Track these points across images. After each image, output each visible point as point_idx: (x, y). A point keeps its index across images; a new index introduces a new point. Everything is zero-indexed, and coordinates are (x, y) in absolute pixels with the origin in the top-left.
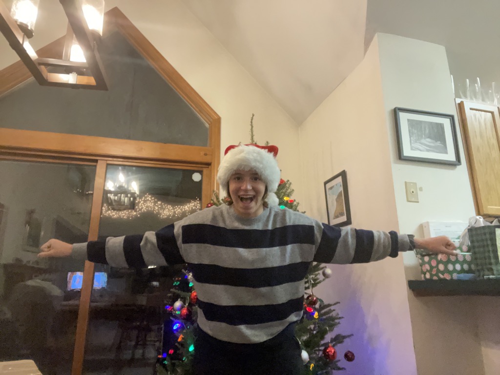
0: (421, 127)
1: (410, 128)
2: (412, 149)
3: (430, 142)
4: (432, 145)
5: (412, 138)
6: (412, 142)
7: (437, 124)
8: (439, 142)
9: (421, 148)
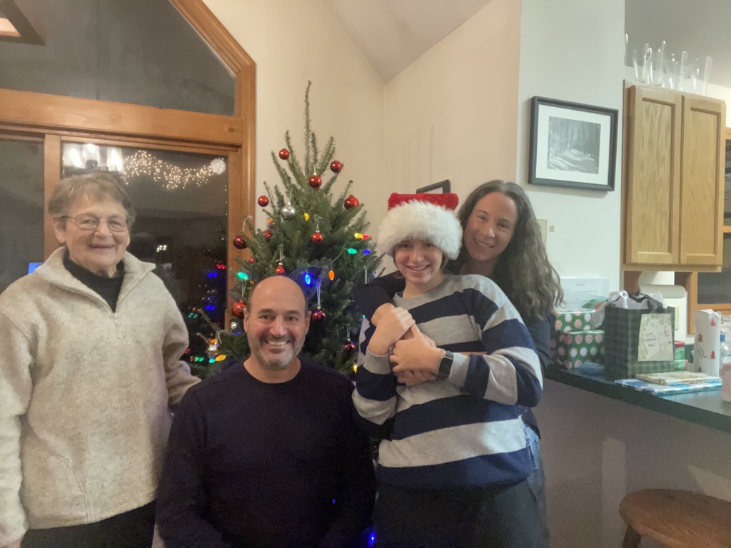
0: (568, 130)
1: (551, 132)
2: (549, 167)
3: (576, 155)
4: (579, 159)
5: (551, 149)
6: (551, 154)
7: (591, 125)
8: (590, 155)
9: (562, 165)
